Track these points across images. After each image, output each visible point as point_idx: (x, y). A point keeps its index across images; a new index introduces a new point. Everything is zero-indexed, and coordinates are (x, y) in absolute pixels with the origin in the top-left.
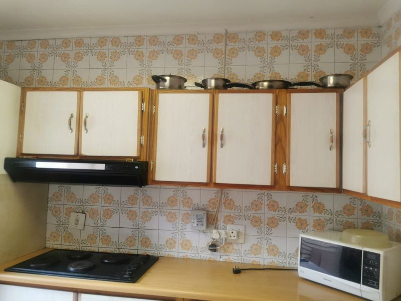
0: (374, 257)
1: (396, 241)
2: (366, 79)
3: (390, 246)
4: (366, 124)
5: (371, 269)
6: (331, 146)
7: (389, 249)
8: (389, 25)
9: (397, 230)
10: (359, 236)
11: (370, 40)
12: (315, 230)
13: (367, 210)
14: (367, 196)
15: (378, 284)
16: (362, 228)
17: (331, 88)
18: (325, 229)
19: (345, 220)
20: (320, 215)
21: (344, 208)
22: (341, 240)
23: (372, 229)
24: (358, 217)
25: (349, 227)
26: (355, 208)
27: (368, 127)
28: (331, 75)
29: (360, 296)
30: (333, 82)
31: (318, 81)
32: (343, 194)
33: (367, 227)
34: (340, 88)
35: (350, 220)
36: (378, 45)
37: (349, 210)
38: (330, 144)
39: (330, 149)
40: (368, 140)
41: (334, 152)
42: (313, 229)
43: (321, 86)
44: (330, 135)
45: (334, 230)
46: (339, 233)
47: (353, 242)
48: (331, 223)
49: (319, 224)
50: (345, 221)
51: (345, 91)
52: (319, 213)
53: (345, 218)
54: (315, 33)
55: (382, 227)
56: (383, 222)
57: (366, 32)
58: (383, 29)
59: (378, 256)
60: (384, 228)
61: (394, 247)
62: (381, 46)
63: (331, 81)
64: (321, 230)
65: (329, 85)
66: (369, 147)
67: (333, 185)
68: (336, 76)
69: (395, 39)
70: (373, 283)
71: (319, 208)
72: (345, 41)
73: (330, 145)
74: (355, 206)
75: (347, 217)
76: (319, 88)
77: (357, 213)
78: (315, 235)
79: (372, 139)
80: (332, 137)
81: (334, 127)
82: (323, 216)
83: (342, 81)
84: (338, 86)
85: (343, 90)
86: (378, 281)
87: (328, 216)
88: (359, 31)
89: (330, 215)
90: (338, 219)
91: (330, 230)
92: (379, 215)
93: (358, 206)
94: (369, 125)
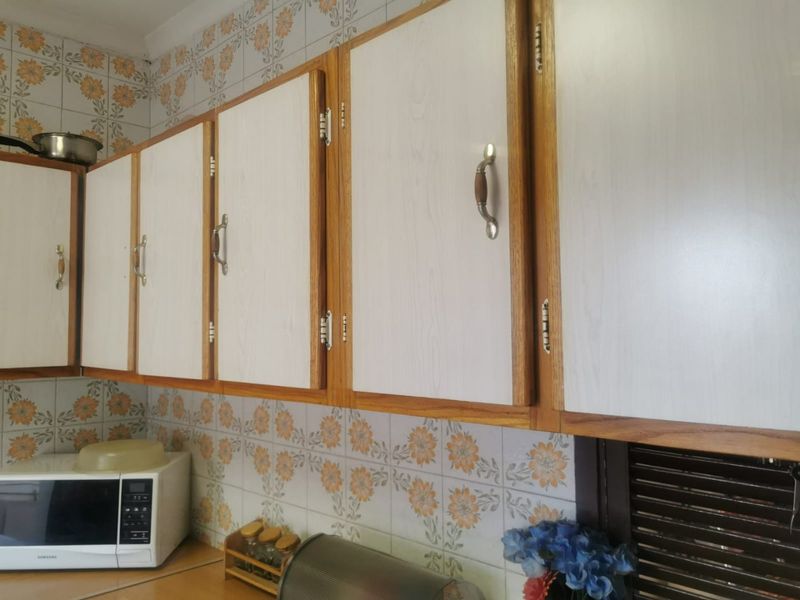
0: (141, 488)
1: (172, 451)
2: (138, 158)
3: (167, 461)
4: (137, 241)
5: (136, 510)
6: (60, 280)
7: (167, 467)
8: (165, 63)
9: (175, 432)
10: (111, 455)
11: (132, 84)
12: (14, 460)
13: (120, 404)
14: (138, 375)
15: (148, 535)
16: (110, 439)
17: (58, 159)
18: (37, 453)
19: (77, 428)
20: (25, 427)
21: (77, 405)
22: (76, 469)
23: (129, 437)
24: (104, 418)
25: (86, 442)
26: (97, 402)
27: (141, 249)
28: (59, 134)
29: (115, 566)
30: (64, 149)
31: (27, 140)
32: (81, 377)
33: (120, 435)
34: (78, 164)
35: (88, 428)
36: (145, 95)
37: (85, 407)
38: (58, 276)
39: (57, 286)
40: (141, 272)
41: (65, 294)
42: (10, 458)
43: (36, 152)
44: (58, 257)
45: (55, 453)
46: (71, 457)
47: (100, 467)
48: (48, 440)
49: (23, 447)
50: (77, 431)
51: (87, 171)
52: (23, 423)
53: (78, 425)
54: (19, 33)
55: (147, 430)
56: (149, 421)
57: (124, 65)
58: (155, 68)
59: (148, 483)
60: (150, 431)
61: (172, 463)
62: (150, 99)
63: (59, 146)
64: (26, 458)
65: (54, 154)
66: (144, 284)
67: (62, 360)
68: (69, 137)
69: (176, 93)
70: (140, 535)
71: (23, 411)
72: (84, 70)
73: (57, 278)
74: (97, 399)
75: (83, 422)
76: (31, 155)
77: (102, 410)
78: (11, 471)
79: (149, 270)
80: (62, 263)
81: (65, 241)
82: (31, 429)
83: (83, 151)
84: (73, 158)
85: (84, 168)
86: (148, 528)
87: (42, 427)
88: (112, 58)
89: (46, 425)
90: (64, 429)
91: (46, 453)
92: (143, 409)
93: (104, 398)
94: (144, 244)
